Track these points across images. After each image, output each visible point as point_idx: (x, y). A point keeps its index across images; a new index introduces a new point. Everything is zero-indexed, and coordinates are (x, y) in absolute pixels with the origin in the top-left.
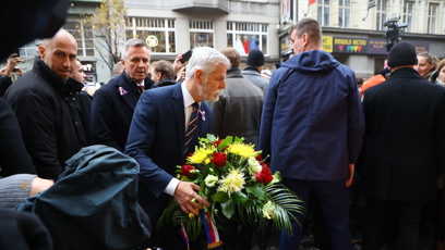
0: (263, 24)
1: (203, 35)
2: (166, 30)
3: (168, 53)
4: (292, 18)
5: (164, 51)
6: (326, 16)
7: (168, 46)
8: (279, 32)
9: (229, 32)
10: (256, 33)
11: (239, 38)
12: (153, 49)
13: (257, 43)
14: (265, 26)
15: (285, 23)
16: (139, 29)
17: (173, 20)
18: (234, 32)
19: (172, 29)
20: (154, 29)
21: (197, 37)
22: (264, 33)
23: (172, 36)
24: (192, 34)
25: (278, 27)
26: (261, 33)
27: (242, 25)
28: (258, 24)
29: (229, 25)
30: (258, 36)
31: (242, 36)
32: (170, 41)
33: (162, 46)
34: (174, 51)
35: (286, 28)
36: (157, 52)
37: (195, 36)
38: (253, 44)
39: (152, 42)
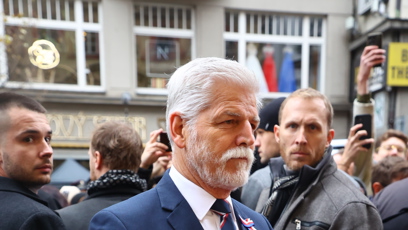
0: (313, 17)
1: (164, 42)
2: (79, 27)
3: (82, 86)
5: (73, 80)
7: (82, 70)
8: (352, 36)
9: (231, 36)
10: (295, 40)
11: (253, 51)
12: (47, 74)
13: (297, 65)
14: (318, 19)
15: (368, 13)
16: (13, 21)
18: (242, 37)
19: (92, 27)
20: (57, 24)
21: (154, 47)
22: (315, 40)
23: (92, 39)
24: (140, 39)
25: (350, 23)
26: (306, 41)
27: (261, 19)
28: (301, 16)
29: (231, 18)
30: (298, 48)
31: (260, 46)
32: (88, 57)
33: (68, 68)
34: (97, 82)
35: (370, 25)
36: (57, 82)
37: (147, 44)
38: (287, 67)
39: (45, 55)
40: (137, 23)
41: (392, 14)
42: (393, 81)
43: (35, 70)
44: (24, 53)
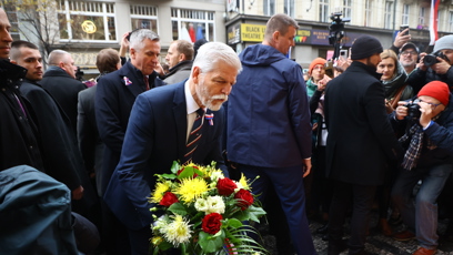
0: (209, 12)
1: (145, 21)
2: (105, 15)
3: (107, 40)
4: (238, 6)
5: (103, 38)
6: (272, 6)
7: (107, 33)
8: (226, 20)
9: (174, 19)
10: (202, 21)
11: (184, 26)
12: (91, 36)
13: (204, 31)
14: (211, 13)
15: (231, 11)
16: (74, 13)
17: (112, 5)
18: (179, 19)
19: (111, 15)
20: (91, 14)
21: (139, 24)
22: (211, 21)
23: (111, 21)
24: (133, 20)
25: (224, 15)
26: (207, 21)
27: (187, 12)
28: (204, 11)
29: (174, 11)
30: (204, 25)
31: (188, 23)
32: (109, 28)
33: (100, 32)
34: (115, 39)
35: (233, 16)
36: (95, 38)
37: (137, 22)
38: (199, 32)
39: (90, 28)
40: (132, 12)
41: (241, 12)
42: (244, 39)
43: (85, 34)
44: (79, 27)
